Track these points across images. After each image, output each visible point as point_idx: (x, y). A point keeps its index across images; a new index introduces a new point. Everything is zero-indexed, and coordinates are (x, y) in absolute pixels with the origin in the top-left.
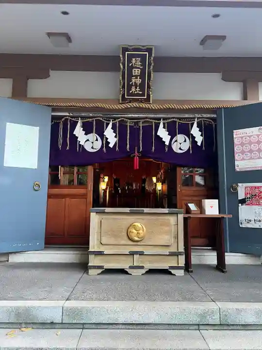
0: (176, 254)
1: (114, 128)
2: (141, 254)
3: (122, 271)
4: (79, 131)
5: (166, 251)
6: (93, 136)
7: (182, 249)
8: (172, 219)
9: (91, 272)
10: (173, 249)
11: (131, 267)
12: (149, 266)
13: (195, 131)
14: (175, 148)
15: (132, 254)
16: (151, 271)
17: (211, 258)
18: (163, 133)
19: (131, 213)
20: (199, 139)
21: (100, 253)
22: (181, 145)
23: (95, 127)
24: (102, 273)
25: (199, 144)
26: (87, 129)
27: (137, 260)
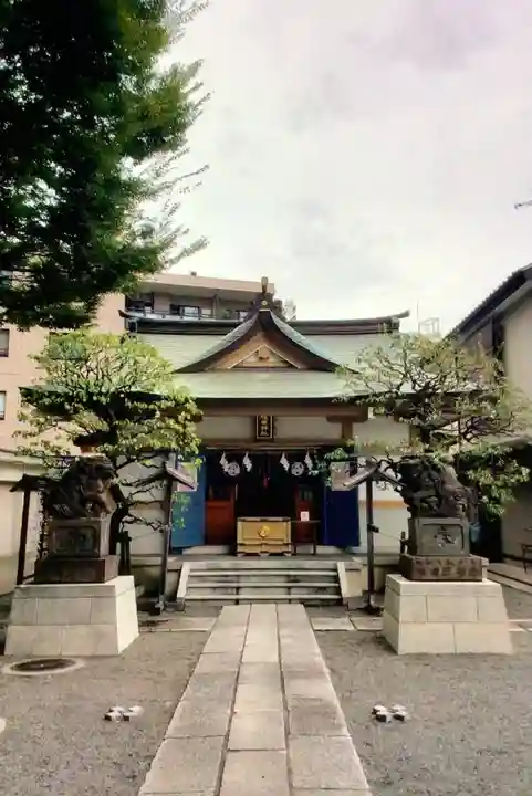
0: (287, 544)
1: (249, 457)
2: (266, 544)
3: (255, 555)
4: (223, 461)
5: (280, 543)
6: (234, 464)
7: (290, 541)
8: (285, 524)
9: (239, 555)
10: (285, 541)
11: (263, 552)
12: (270, 552)
13: (308, 460)
14: (294, 472)
15: (261, 544)
16: (273, 555)
18: (284, 462)
19: (262, 521)
20: (310, 466)
21: (242, 545)
22: (298, 470)
23: (235, 457)
24: (246, 555)
26: (229, 461)
27: (264, 548)
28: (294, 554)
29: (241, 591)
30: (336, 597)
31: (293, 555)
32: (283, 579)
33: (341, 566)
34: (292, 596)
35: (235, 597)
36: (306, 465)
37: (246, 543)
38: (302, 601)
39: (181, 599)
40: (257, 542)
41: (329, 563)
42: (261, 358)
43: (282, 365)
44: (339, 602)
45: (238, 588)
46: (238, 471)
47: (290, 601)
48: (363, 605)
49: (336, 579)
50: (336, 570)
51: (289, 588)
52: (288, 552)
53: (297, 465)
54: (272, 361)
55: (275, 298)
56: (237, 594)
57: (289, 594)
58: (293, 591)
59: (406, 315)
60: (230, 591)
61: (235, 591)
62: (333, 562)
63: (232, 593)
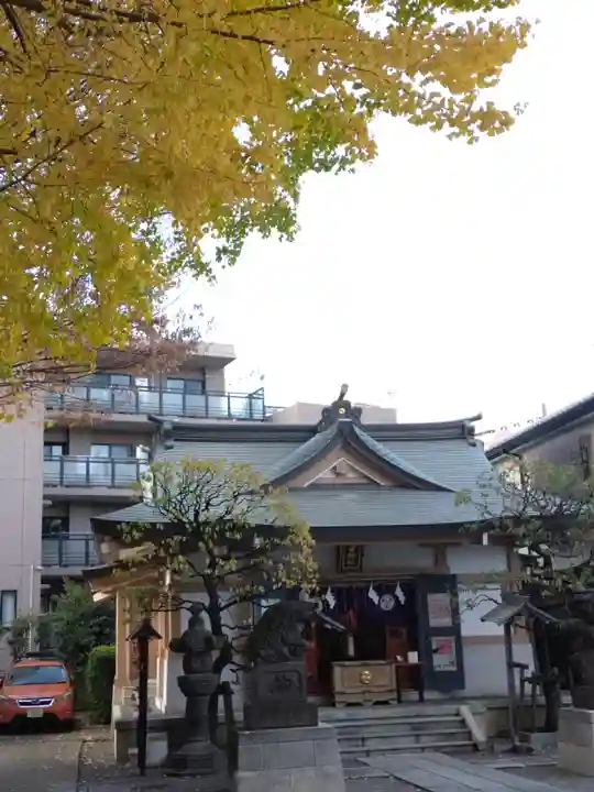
0: (391, 691)
1: (332, 592)
2: (369, 692)
3: (359, 704)
5: (384, 689)
7: (394, 686)
8: (388, 668)
10: (389, 688)
11: (366, 701)
12: (374, 700)
13: (399, 592)
14: (383, 606)
15: (364, 693)
16: (377, 703)
17: (415, 695)
18: (373, 595)
19: (363, 665)
20: (402, 599)
21: (342, 694)
22: (387, 604)
24: (347, 705)
25: (403, 603)
27: (367, 696)
28: (401, 702)
29: (366, 742)
30: (469, 742)
31: (398, 701)
32: (408, 727)
33: (464, 710)
34: (422, 745)
35: (364, 749)
36: (397, 598)
37: (349, 691)
38: (436, 749)
40: (360, 690)
41: (447, 709)
42: (339, 474)
43: (364, 481)
44: (475, 747)
45: (363, 739)
47: (423, 749)
48: (510, 746)
49: (463, 722)
50: (458, 715)
51: (416, 736)
52: (393, 699)
53: (387, 597)
54: (351, 477)
55: (352, 405)
56: (363, 746)
57: (417, 742)
58: (421, 738)
59: (479, 418)
60: (354, 743)
61: (360, 743)
62: (455, 707)
63: (357, 746)
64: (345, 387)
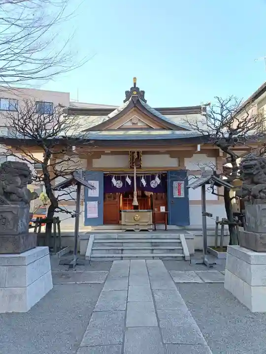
2: (138, 225)
3: (132, 230)
4: (113, 180)
5: (147, 224)
6: (119, 182)
7: (151, 223)
10: (149, 223)
12: (141, 229)
13: (157, 178)
14: (152, 186)
15: (135, 225)
17: (163, 227)
19: (135, 212)
20: (159, 181)
21: (125, 225)
22: (154, 184)
24: (127, 231)
26: (117, 179)
27: (137, 227)
28: (155, 230)
29: (124, 252)
30: (182, 255)
31: (153, 230)
32: (149, 244)
33: (182, 237)
34: (154, 255)
35: (120, 255)
37: (127, 224)
38: (161, 258)
39: (88, 257)
40: (133, 224)
41: (175, 235)
42: (133, 123)
43: (146, 127)
44: (184, 259)
45: (122, 250)
46: (121, 185)
47: (153, 258)
48: (201, 261)
49: (181, 243)
50: (179, 239)
51: (153, 250)
52: (151, 229)
53: (154, 181)
55: (140, 90)
56: (122, 253)
57: (152, 253)
58: (154, 251)
59: (209, 104)
60: (117, 252)
61: (120, 251)
62: (178, 235)
63: (119, 253)
64: (135, 79)
